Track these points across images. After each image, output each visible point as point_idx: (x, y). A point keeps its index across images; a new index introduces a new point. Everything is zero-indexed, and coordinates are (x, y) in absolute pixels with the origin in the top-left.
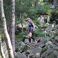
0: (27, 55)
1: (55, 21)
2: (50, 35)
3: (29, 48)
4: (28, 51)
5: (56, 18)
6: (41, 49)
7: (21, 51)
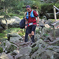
0: (14, 57)
1: (45, 15)
2: (40, 32)
3: (16, 47)
4: (15, 51)
5: (46, 12)
6: (31, 48)
7: (6, 52)
